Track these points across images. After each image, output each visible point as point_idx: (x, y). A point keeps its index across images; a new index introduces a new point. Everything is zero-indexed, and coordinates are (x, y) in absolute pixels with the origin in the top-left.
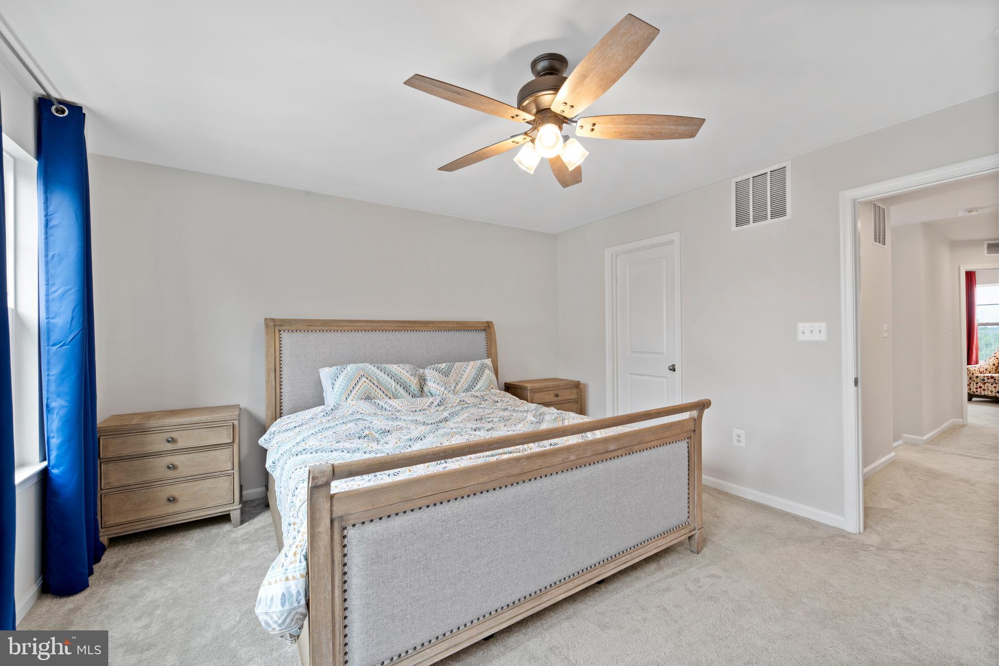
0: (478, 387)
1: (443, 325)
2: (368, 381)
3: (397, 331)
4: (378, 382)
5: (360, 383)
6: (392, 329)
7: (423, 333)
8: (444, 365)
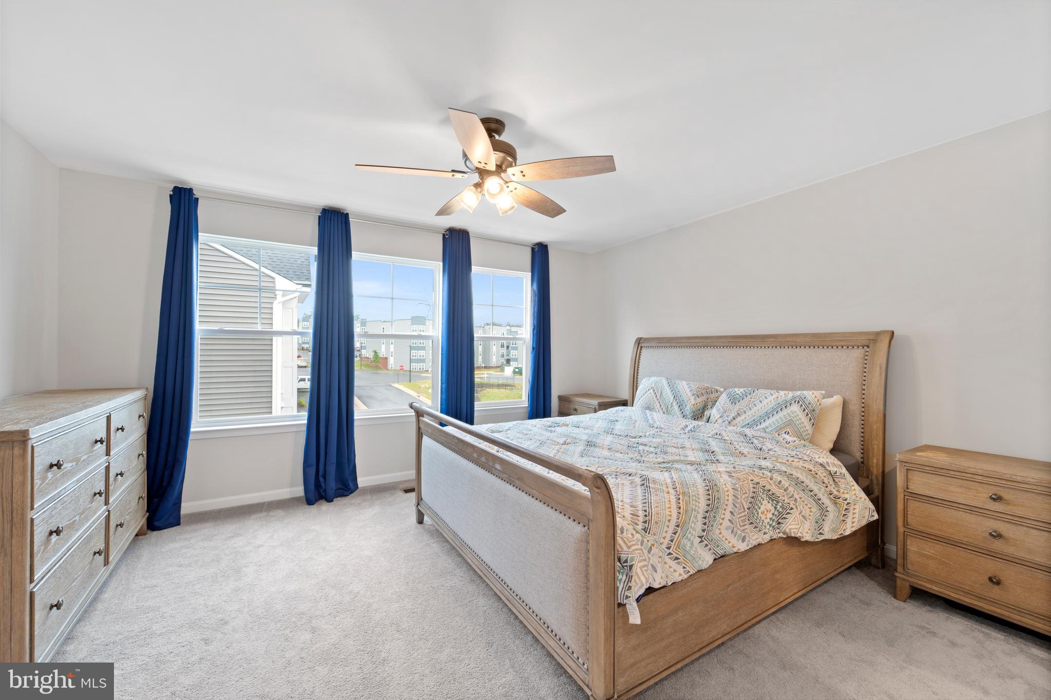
0: (763, 425)
1: (789, 339)
2: (653, 393)
3: (728, 347)
4: (660, 396)
5: (647, 394)
6: (723, 345)
7: (756, 350)
8: (742, 390)
